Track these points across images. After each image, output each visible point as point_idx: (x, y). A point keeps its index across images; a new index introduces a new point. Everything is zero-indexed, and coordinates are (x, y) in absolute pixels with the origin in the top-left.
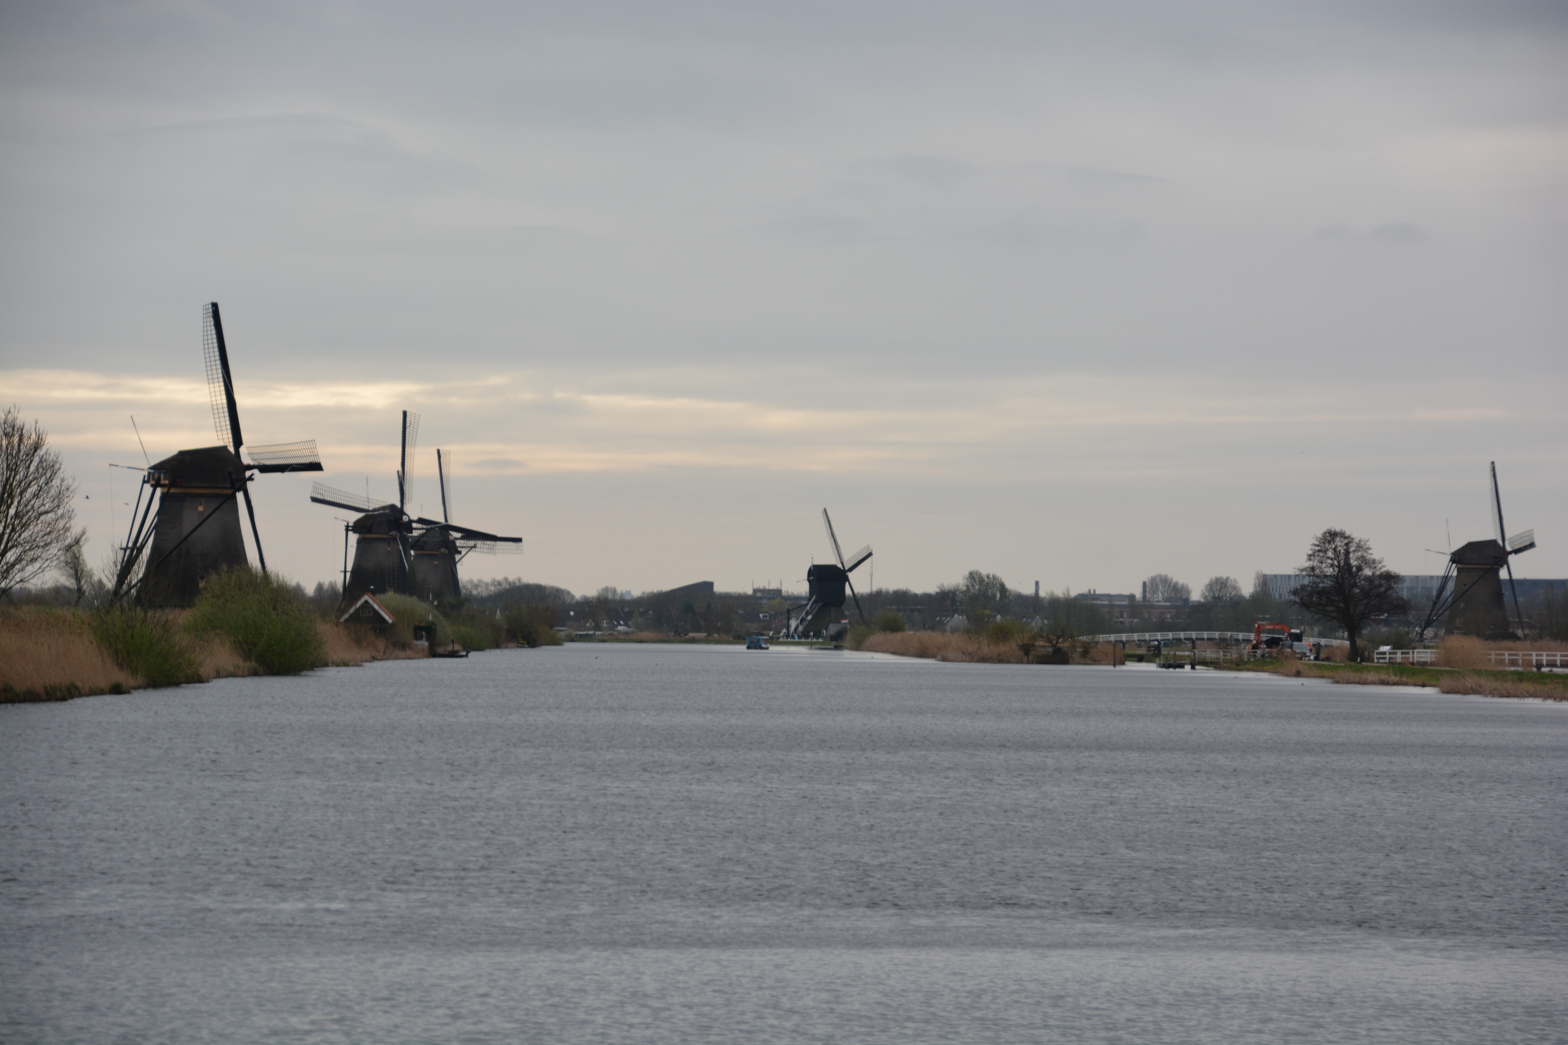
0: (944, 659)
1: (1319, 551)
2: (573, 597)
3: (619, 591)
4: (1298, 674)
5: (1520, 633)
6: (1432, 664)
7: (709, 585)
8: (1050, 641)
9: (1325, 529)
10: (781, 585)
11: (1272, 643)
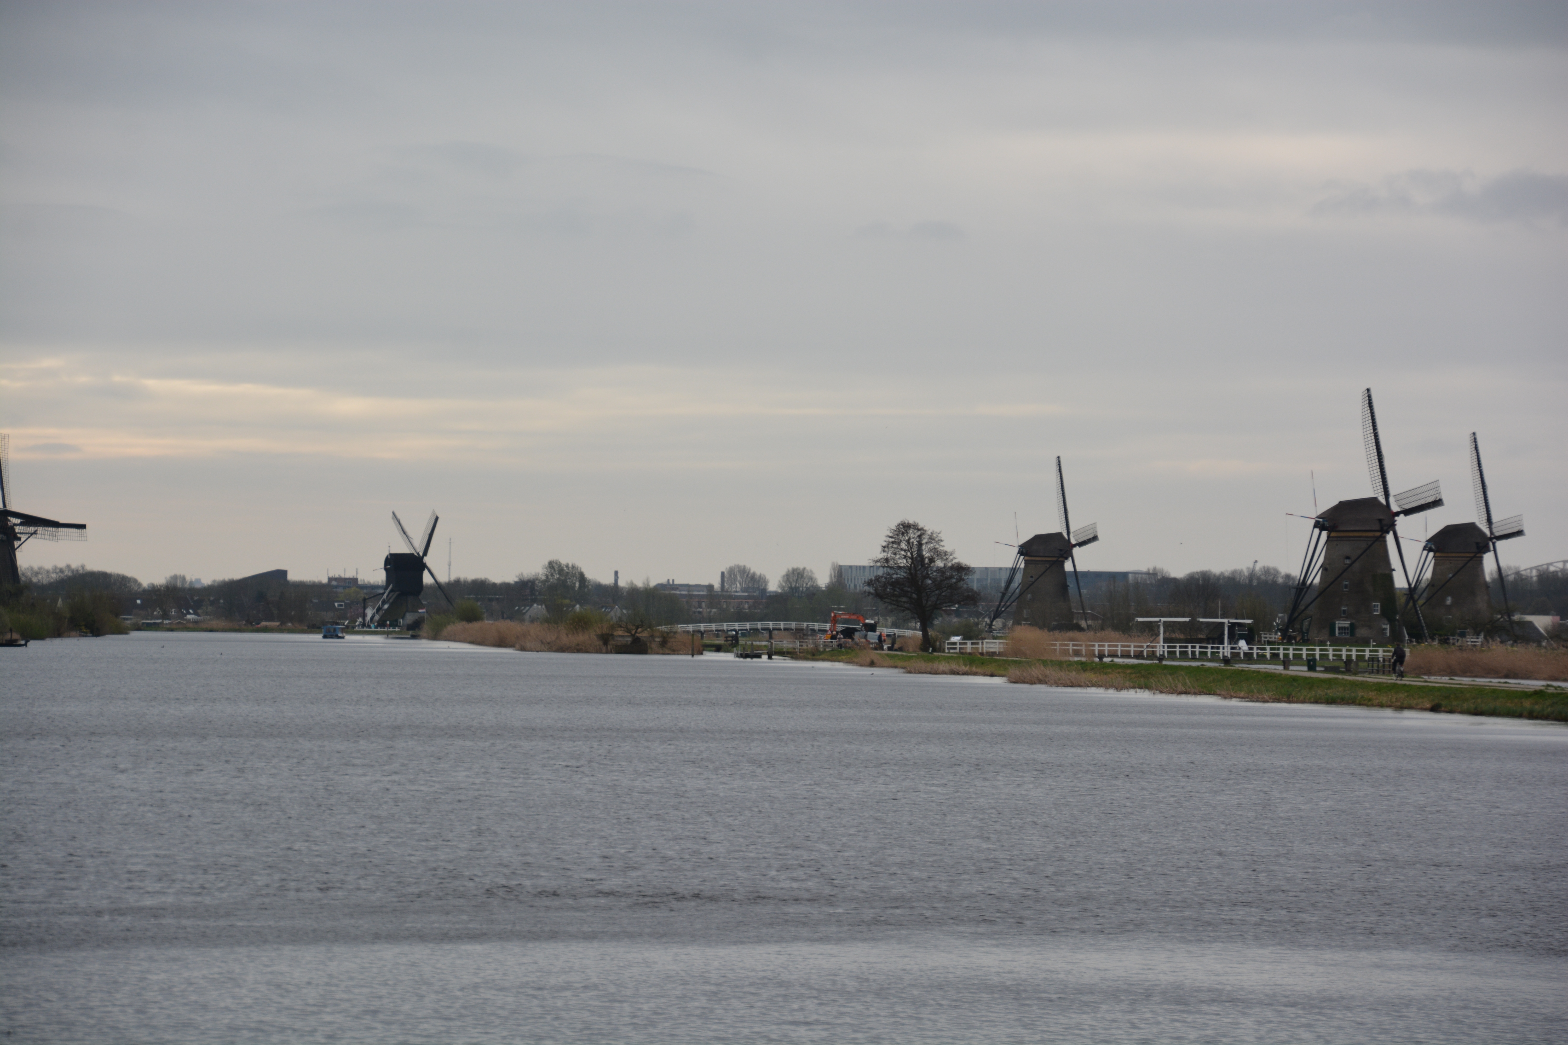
0: (523, 649)
1: (893, 543)
2: (140, 585)
3: (188, 578)
4: (872, 664)
5: (1083, 624)
6: (1000, 654)
7: (283, 574)
8: (629, 631)
9: (898, 521)
10: (357, 574)
11: (849, 633)
